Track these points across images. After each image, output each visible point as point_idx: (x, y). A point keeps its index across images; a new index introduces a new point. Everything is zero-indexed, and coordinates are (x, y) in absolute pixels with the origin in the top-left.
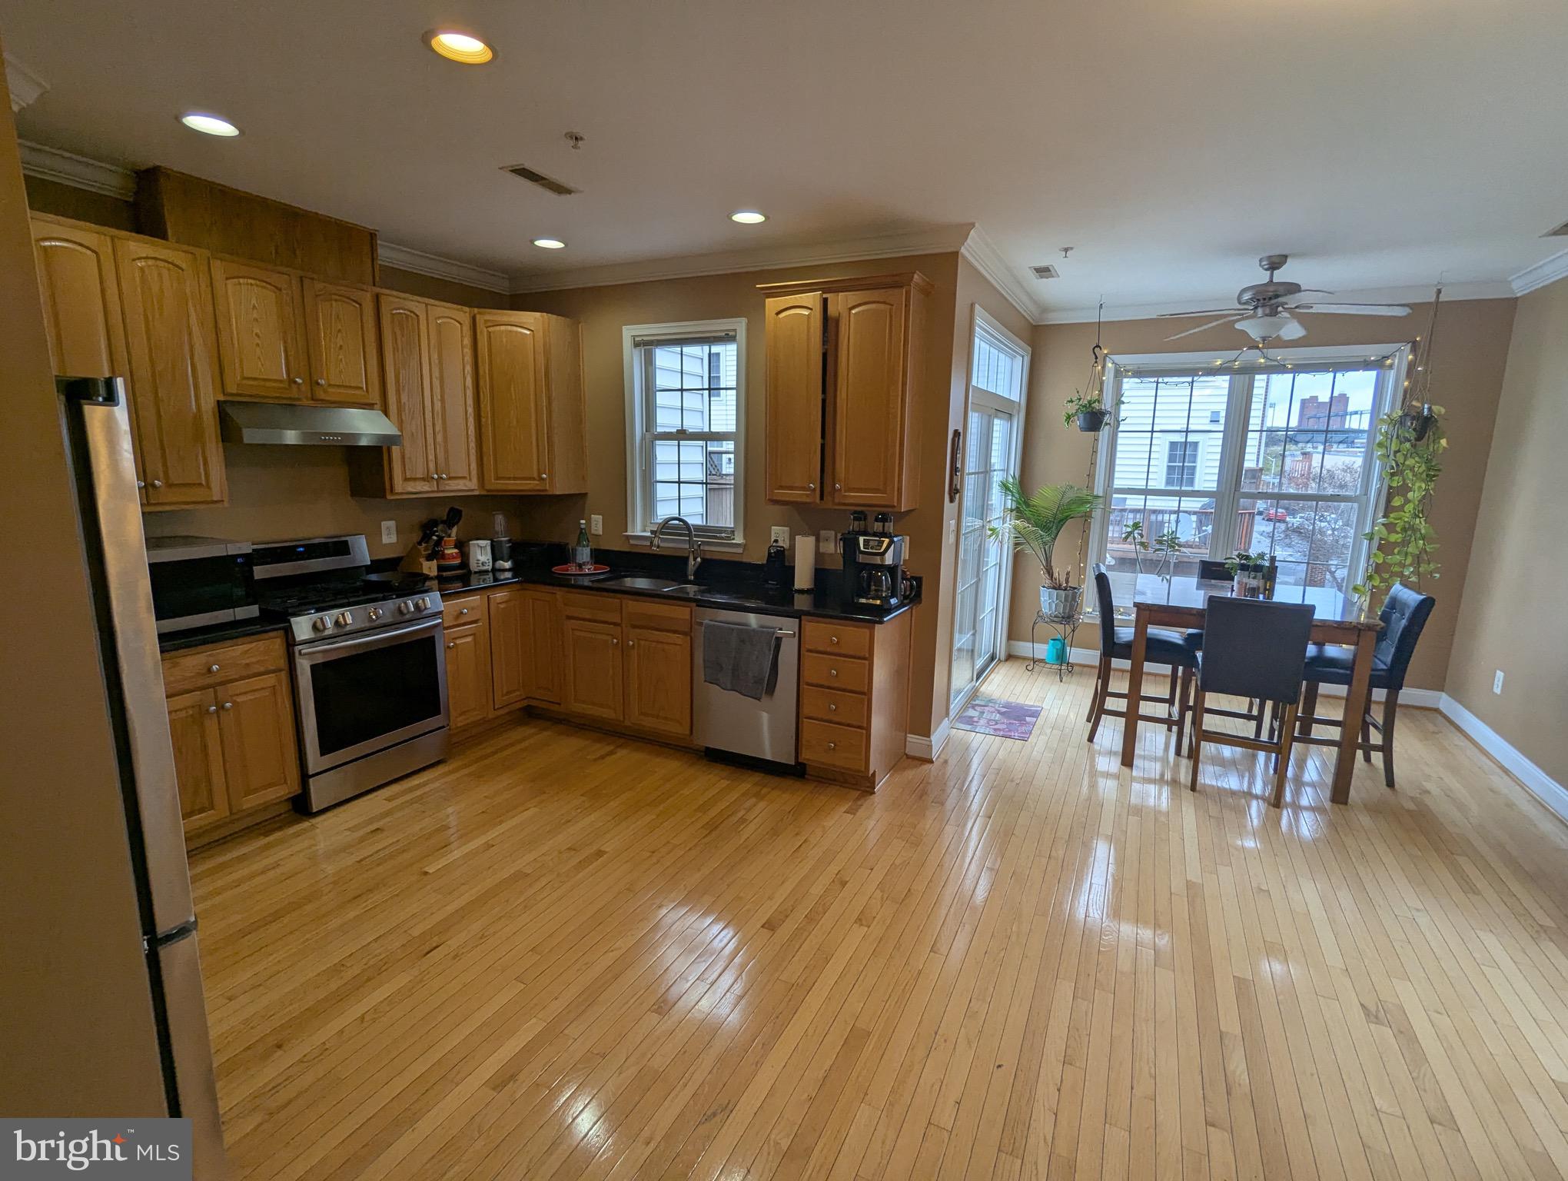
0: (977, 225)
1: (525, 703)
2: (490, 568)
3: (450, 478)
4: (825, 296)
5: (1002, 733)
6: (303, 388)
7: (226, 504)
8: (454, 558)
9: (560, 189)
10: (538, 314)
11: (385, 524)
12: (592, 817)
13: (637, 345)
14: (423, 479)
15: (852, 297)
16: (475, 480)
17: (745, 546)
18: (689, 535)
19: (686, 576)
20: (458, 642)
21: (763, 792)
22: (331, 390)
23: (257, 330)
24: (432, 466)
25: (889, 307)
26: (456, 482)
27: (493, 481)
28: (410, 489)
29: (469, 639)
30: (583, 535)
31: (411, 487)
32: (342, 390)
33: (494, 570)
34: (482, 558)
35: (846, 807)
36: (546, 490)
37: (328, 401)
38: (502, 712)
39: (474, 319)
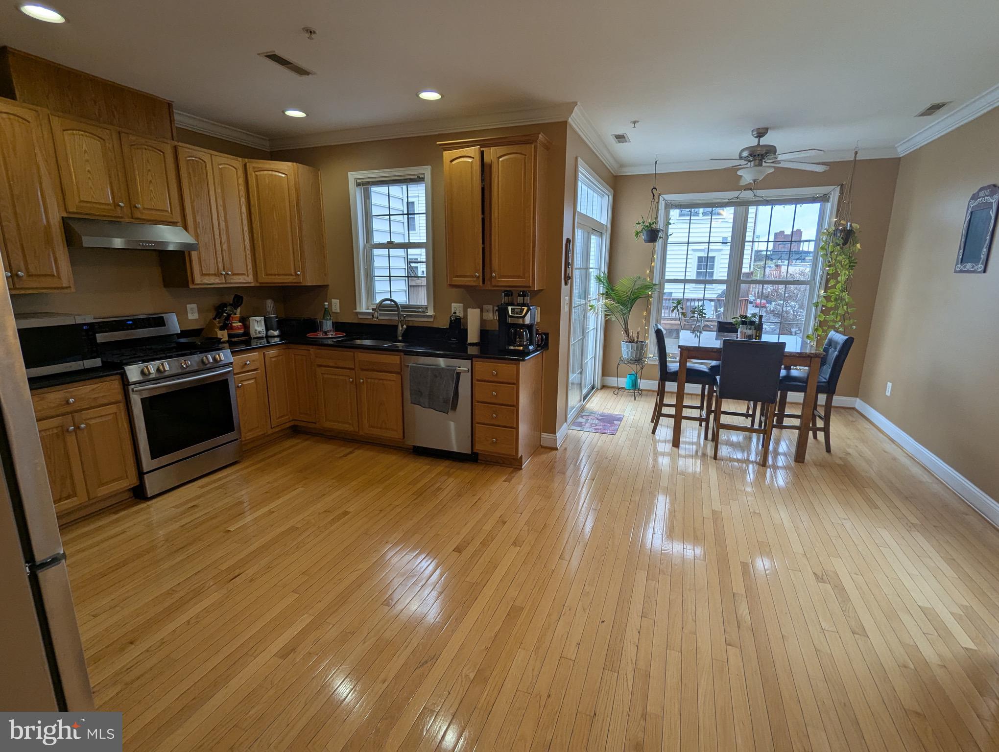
0: (578, 103)
1: (292, 423)
2: (264, 335)
3: (234, 274)
4: (482, 149)
5: (599, 431)
6: (125, 210)
7: (73, 290)
8: (239, 329)
9: (301, 71)
10: (290, 164)
11: (189, 306)
12: (339, 493)
13: (358, 185)
14: (215, 275)
15: (500, 150)
16: (251, 276)
17: (434, 317)
18: (398, 311)
19: (396, 337)
20: (245, 383)
21: (451, 472)
22: (146, 212)
23: (88, 168)
24: (220, 265)
25: (524, 156)
26: (237, 277)
27: (264, 276)
29: (251, 381)
30: (327, 312)
31: (206, 280)
32: (154, 212)
33: (267, 337)
34: (259, 329)
35: (504, 478)
36: (300, 283)
37: (143, 219)
38: (277, 429)
39: (245, 165)
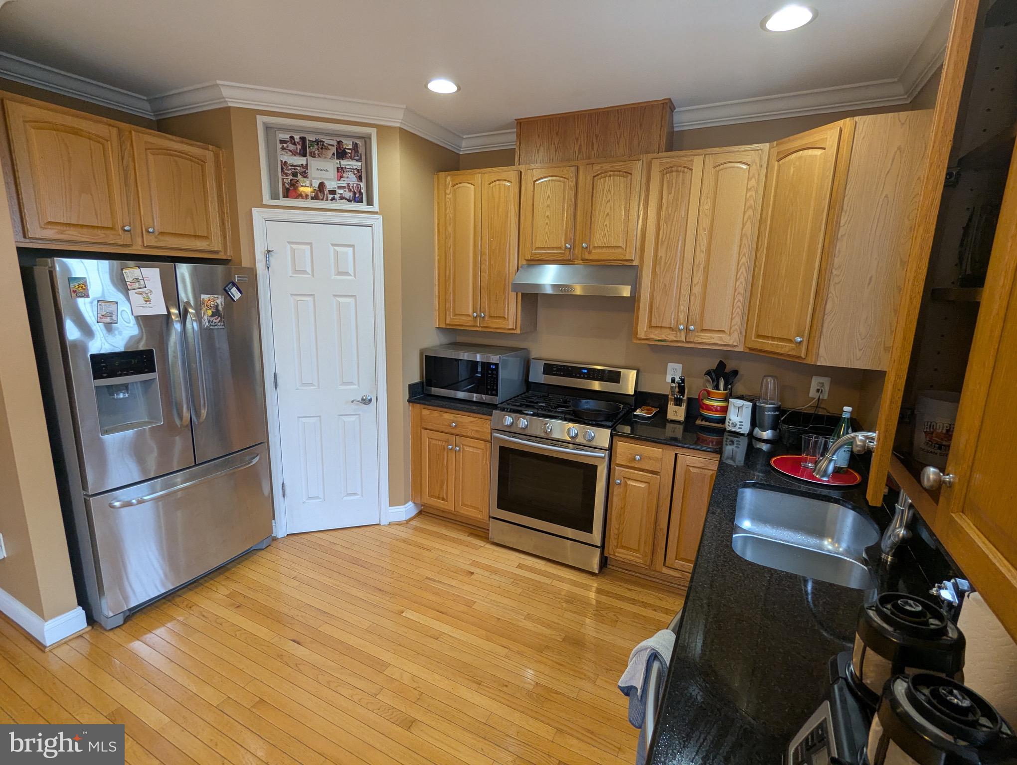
2: (746, 433)
3: (703, 331)
7: (519, 331)
10: (839, 124)
11: (670, 366)
14: (670, 329)
16: (736, 336)
20: (629, 482)
22: (594, 251)
23: (548, 213)
26: (709, 335)
27: (753, 339)
28: (653, 336)
29: (642, 485)
31: (655, 335)
33: (750, 436)
36: (799, 357)
37: (591, 260)
39: (768, 155)
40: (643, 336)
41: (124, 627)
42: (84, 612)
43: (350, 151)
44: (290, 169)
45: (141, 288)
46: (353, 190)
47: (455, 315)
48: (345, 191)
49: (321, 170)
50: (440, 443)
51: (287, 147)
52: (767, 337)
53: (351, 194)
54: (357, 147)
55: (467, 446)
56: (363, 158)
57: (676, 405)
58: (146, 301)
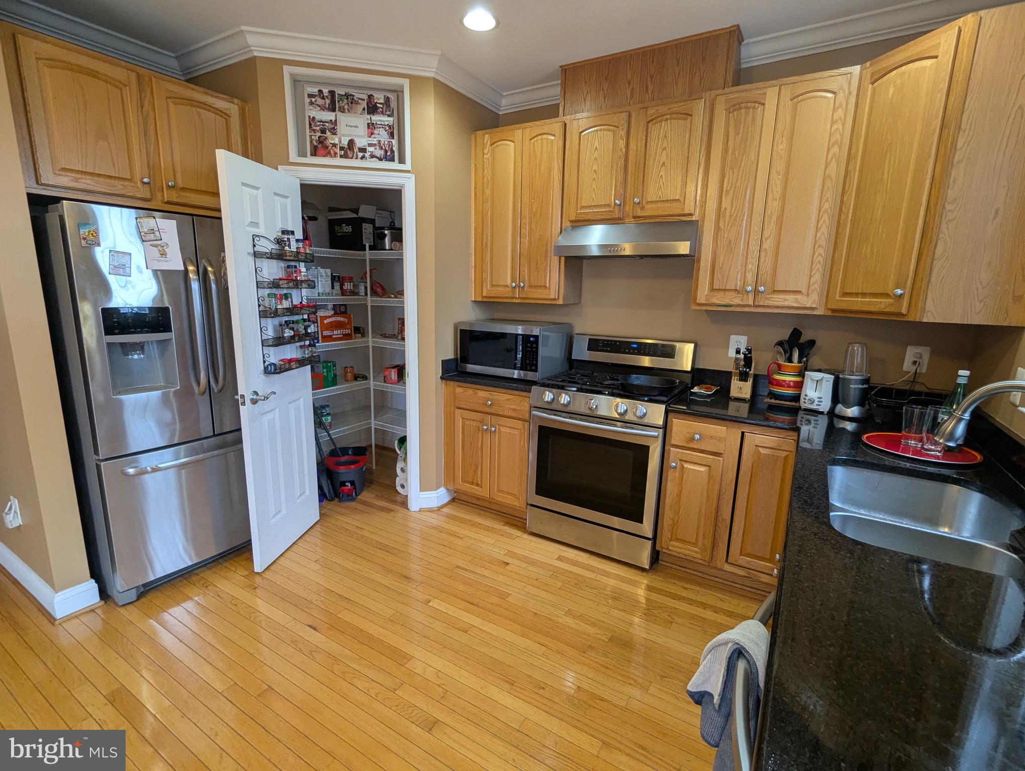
2: (826, 410)
3: (776, 292)
7: (561, 302)
8: (789, 386)
11: (734, 338)
14: (735, 291)
16: (815, 296)
20: (686, 465)
22: (648, 206)
26: (782, 296)
27: (837, 297)
28: (715, 301)
29: (703, 469)
30: (956, 395)
31: (717, 299)
32: (660, 205)
33: (831, 414)
36: (901, 314)
37: (643, 217)
39: (860, 79)
40: (703, 301)
41: (136, 604)
42: (96, 585)
43: (381, 106)
44: (319, 126)
45: (156, 240)
46: (384, 148)
47: (493, 286)
48: (376, 149)
49: (351, 126)
50: (475, 423)
51: (316, 101)
52: (857, 294)
53: (382, 152)
54: (389, 101)
55: (504, 426)
56: (395, 113)
57: (741, 380)
58: (162, 254)
